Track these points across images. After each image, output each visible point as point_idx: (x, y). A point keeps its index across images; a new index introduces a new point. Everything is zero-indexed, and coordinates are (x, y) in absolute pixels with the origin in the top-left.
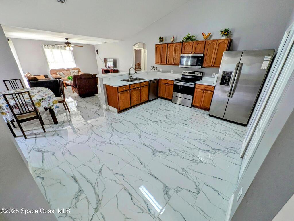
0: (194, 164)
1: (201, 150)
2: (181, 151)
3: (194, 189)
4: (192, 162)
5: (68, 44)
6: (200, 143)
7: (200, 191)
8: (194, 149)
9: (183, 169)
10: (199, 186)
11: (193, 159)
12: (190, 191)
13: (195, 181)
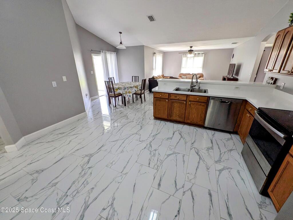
0: (60, 196)
1: (85, 210)
2: (88, 180)
3: (25, 196)
4: (64, 194)
5: (191, 51)
6: (104, 209)
7: (19, 202)
8: (89, 197)
9: (57, 183)
10: (26, 201)
11: (67, 196)
12: (26, 191)
13: (35, 197)
